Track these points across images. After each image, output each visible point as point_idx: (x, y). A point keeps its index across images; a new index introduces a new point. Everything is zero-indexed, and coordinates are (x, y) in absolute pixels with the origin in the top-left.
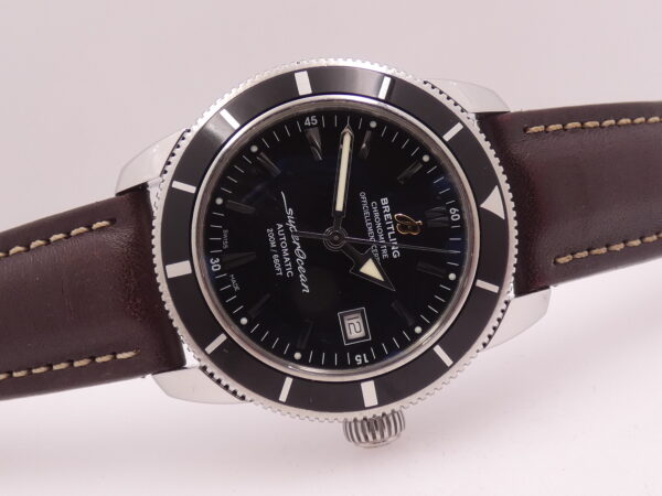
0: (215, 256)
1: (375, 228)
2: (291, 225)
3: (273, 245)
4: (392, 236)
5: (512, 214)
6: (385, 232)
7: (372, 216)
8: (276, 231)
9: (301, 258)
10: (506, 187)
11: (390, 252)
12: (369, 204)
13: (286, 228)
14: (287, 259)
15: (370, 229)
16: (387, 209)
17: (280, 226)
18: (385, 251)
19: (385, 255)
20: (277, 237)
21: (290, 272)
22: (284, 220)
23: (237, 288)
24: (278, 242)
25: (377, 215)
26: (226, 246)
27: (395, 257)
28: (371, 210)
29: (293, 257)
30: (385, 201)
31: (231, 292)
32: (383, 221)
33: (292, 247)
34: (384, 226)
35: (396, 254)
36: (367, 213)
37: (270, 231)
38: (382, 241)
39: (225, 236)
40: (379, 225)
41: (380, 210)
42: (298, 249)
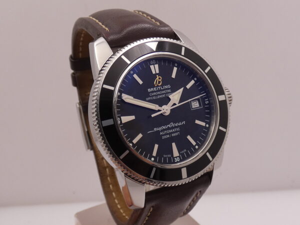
0: (174, 160)
1: (160, 95)
2: (160, 129)
3: (168, 136)
4: (162, 88)
5: (158, 39)
6: (161, 90)
7: (155, 96)
8: (163, 135)
9: (172, 125)
11: (168, 89)
12: (151, 96)
13: (162, 131)
14: (173, 130)
15: (160, 97)
16: (152, 89)
17: (161, 133)
18: (168, 91)
19: (169, 91)
20: (165, 135)
21: (178, 129)
22: (158, 132)
23: (185, 150)
24: (167, 134)
25: (155, 94)
26: (170, 156)
27: (170, 87)
28: (153, 96)
29: (172, 128)
30: (149, 90)
31: (187, 153)
32: (155, 92)
33: (169, 129)
34: (159, 91)
35: (169, 86)
36: (154, 98)
37: (163, 137)
38: (164, 92)
39: (166, 156)
40: (159, 93)
41: (153, 92)
42: (169, 126)
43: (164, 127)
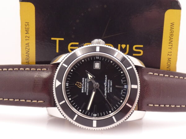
0: (125, 89)
1: (87, 86)
2: (106, 92)
3: (111, 88)
5: (54, 80)
6: (84, 84)
7: (86, 89)
8: (110, 91)
9: (105, 84)
10: (54, 87)
11: (85, 80)
12: (86, 92)
13: (107, 91)
14: (109, 84)
15: (88, 86)
16: (82, 90)
17: (108, 92)
18: (86, 80)
19: (86, 79)
20: (110, 89)
21: (109, 81)
23: (122, 80)
24: (110, 88)
25: (85, 89)
26: (122, 90)
28: (86, 90)
29: (107, 84)
30: (83, 92)
31: (123, 80)
32: (84, 87)
33: (107, 86)
34: (84, 86)
35: (83, 79)
36: (87, 90)
37: (111, 91)
38: (86, 82)
39: (122, 93)
40: (85, 86)
41: (84, 90)
42: (105, 86)
43: (106, 89)
